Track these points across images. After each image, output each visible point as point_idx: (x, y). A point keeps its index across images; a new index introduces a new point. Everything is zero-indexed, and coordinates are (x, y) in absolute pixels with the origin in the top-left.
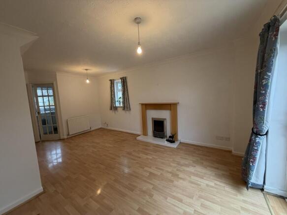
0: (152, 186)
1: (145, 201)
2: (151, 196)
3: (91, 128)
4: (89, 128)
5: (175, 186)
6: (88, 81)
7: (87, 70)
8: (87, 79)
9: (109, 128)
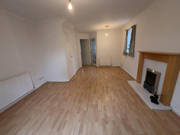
0: (86, 110)
1: (73, 111)
2: (78, 112)
3: (112, 65)
4: (111, 65)
5: (93, 124)
6: (107, 35)
7: (107, 26)
8: (107, 33)
9: (123, 68)
